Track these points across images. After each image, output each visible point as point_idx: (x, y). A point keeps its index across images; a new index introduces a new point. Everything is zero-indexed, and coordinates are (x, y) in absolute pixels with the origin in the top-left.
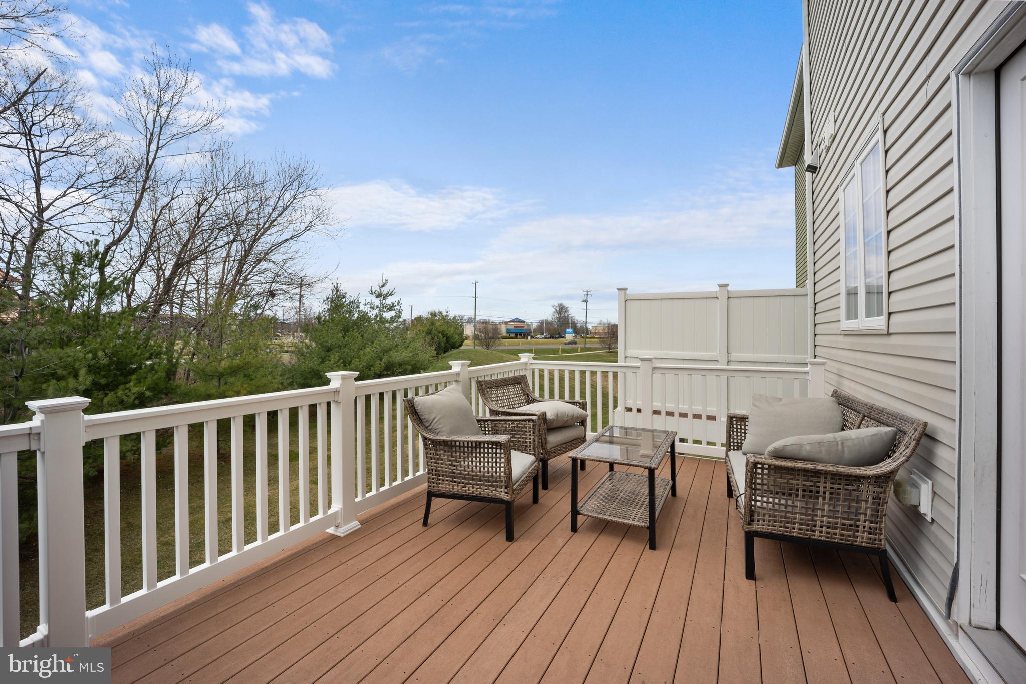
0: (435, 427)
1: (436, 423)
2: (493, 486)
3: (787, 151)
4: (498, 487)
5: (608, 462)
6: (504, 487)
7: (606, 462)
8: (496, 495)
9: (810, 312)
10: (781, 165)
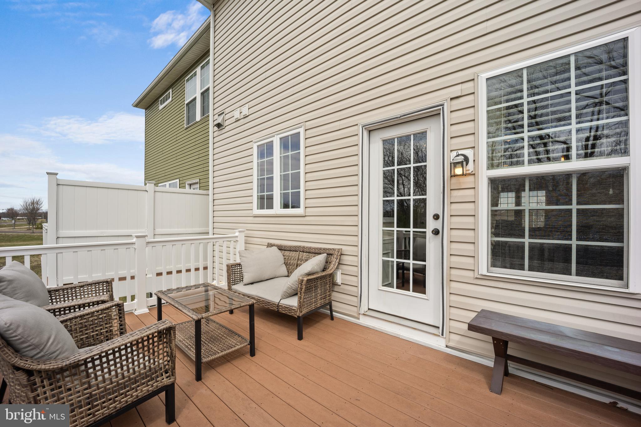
0: (53, 349)
1: (52, 344)
2: (152, 379)
3: (145, 99)
4: (157, 377)
5: (228, 311)
6: (164, 374)
7: (226, 311)
8: (157, 386)
9: (211, 204)
10: (137, 105)
